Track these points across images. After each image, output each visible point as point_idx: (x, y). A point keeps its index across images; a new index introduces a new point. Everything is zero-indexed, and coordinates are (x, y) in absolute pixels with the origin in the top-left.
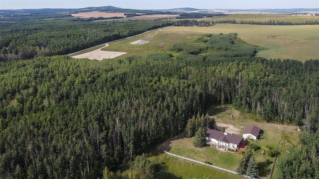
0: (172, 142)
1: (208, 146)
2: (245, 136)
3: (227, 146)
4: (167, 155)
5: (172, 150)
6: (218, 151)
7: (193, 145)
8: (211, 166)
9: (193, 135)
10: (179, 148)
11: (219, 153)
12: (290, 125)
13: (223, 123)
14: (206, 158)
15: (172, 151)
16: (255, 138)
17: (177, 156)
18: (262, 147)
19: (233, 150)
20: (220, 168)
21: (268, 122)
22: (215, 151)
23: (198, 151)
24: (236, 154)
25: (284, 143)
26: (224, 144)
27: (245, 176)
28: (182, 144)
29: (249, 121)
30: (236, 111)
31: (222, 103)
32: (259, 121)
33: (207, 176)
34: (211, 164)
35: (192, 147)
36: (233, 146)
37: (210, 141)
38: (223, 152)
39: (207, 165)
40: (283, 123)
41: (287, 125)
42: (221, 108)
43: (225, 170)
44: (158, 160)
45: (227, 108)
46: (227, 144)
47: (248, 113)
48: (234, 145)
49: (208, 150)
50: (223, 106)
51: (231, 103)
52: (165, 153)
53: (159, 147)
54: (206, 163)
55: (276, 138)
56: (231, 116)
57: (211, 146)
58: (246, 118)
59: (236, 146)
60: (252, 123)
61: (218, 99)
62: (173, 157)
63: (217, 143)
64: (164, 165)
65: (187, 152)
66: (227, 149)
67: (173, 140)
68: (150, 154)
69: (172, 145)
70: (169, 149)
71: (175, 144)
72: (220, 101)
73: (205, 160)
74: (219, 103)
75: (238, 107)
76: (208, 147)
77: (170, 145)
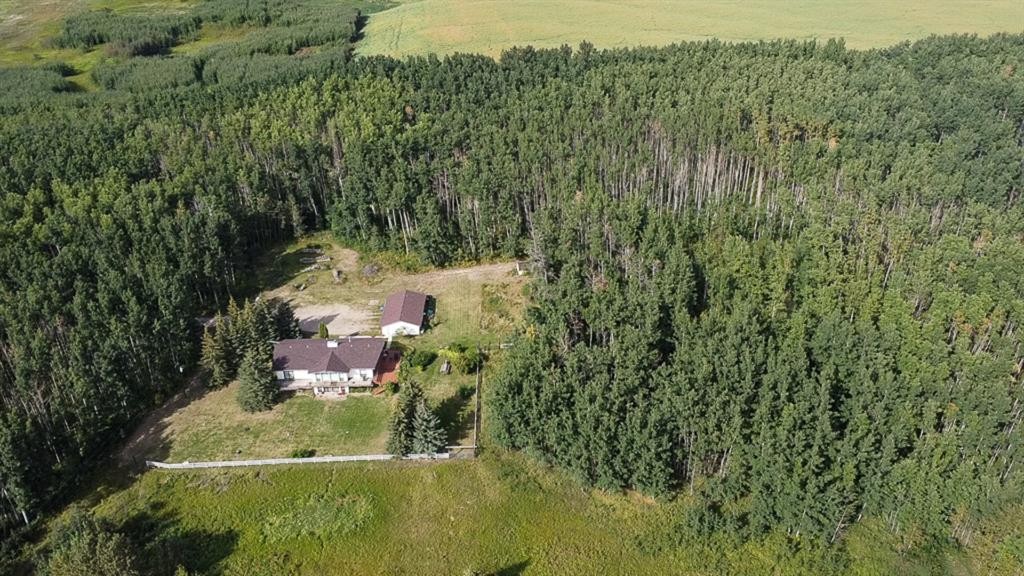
0: (166, 420)
1: (290, 397)
2: (389, 332)
3: (346, 379)
4: (161, 474)
5: (176, 448)
6: (321, 405)
7: (240, 409)
8: (314, 459)
9: (231, 374)
10: (196, 435)
11: (326, 409)
12: (496, 263)
13: (316, 306)
14: (292, 438)
15: (175, 454)
16: (415, 329)
17: (199, 465)
18: (440, 352)
19: (364, 388)
20: (341, 459)
21: (442, 266)
22: (314, 407)
23: (263, 425)
24: (376, 395)
25: (492, 321)
26: (335, 377)
27: (412, 456)
28: (202, 417)
29: (391, 276)
30: (347, 251)
31: (299, 232)
32: (416, 271)
33: (309, 497)
34: (312, 454)
35: (241, 416)
36: (363, 375)
37: (292, 380)
38: (338, 403)
39: (300, 461)
40: (478, 261)
41: (491, 264)
42: (300, 254)
43: (355, 458)
44: (133, 498)
45: (318, 247)
46: (344, 376)
47: (380, 250)
48: (363, 372)
49: (290, 412)
50: (302, 244)
51: (325, 226)
52: (151, 467)
53: (126, 454)
54: (295, 455)
55: (470, 313)
56: (335, 273)
57: (298, 394)
58: (378, 271)
59: (369, 373)
60: (397, 282)
61: (283, 226)
62: (185, 474)
63: (314, 381)
64: (162, 512)
65: (227, 438)
66: (347, 390)
67: (169, 412)
68: (99, 489)
69: (172, 434)
70: (163, 451)
71: (178, 424)
72: (290, 228)
73: (291, 448)
74: (289, 236)
75: (351, 237)
76: (288, 401)
77: (164, 435)
